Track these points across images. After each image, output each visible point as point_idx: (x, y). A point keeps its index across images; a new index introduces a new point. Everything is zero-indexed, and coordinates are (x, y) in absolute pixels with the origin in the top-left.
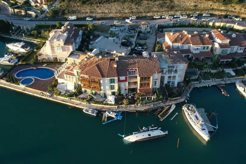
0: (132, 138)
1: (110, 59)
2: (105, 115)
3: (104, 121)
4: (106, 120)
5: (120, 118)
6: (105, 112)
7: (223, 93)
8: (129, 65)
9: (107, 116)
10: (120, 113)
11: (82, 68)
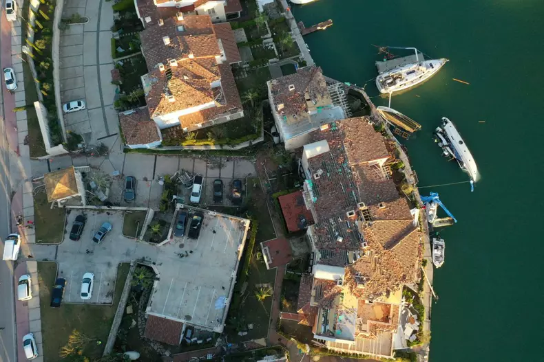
0: (471, 167)
1: (366, 220)
2: (436, 223)
3: (452, 221)
4: (447, 219)
5: (435, 196)
6: (430, 224)
7: (324, 28)
8: (367, 181)
9: (439, 220)
10: (426, 198)
11: (397, 283)
